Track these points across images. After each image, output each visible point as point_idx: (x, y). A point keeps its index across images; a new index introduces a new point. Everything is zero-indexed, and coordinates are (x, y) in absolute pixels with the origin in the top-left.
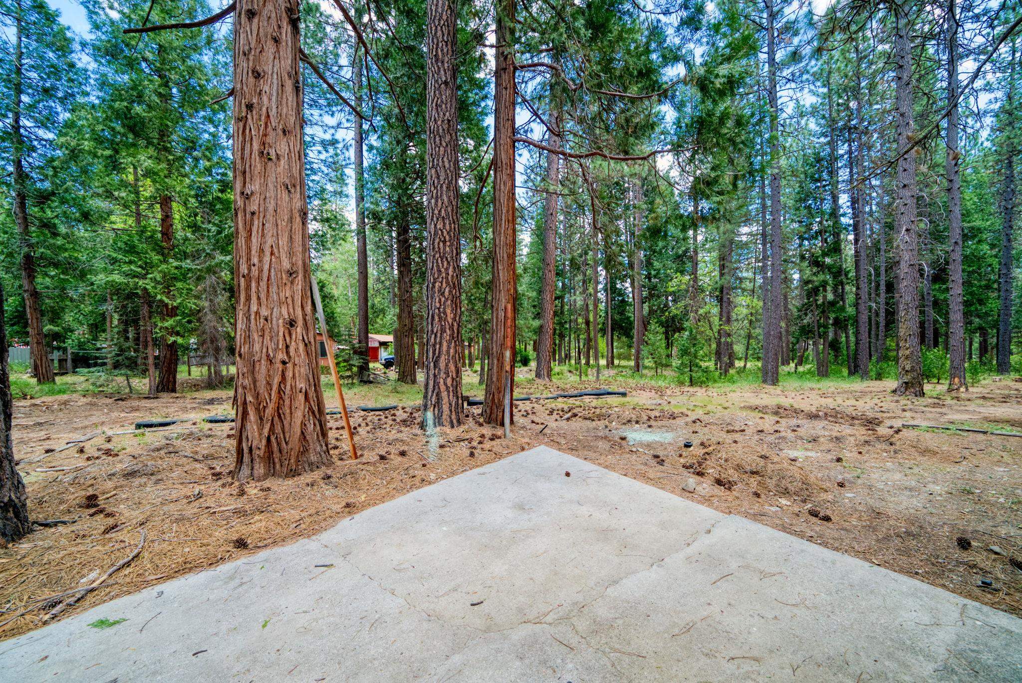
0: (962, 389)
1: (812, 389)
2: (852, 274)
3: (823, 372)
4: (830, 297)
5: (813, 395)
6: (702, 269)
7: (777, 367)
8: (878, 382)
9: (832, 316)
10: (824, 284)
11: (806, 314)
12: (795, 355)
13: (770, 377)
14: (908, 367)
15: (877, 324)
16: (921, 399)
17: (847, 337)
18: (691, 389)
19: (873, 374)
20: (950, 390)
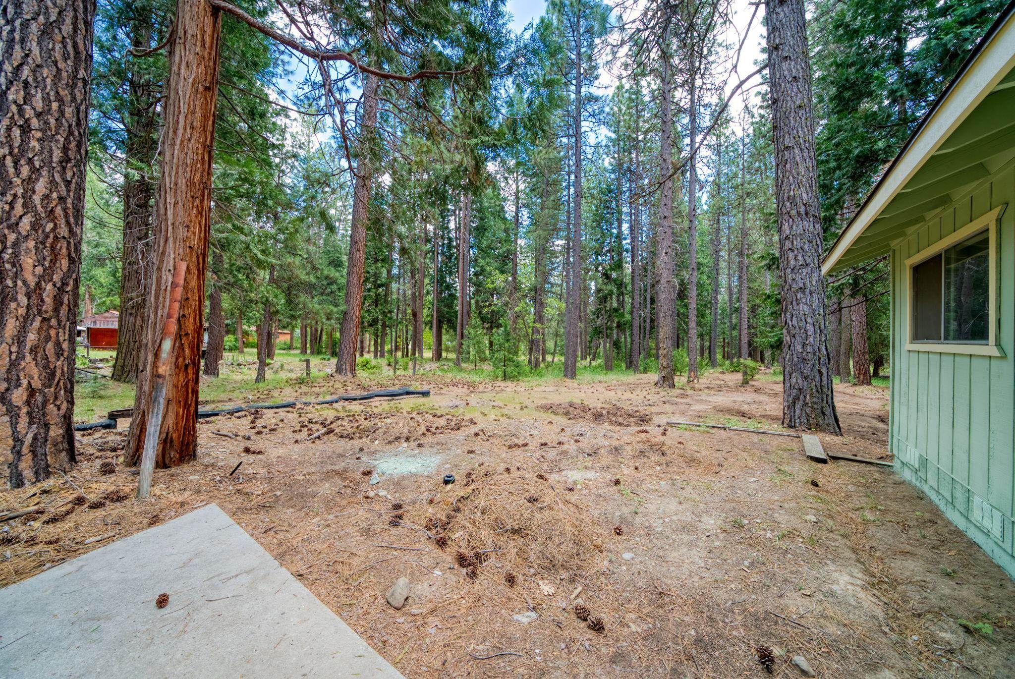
0: (696, 381)
1: (600, 382)
2: (629, 287)
3: (608, 367)
4: (615, 305)
5: (601, 388)
6: (521, 270)
7: (575, 362)
8: (645, 375)
9: (616, 320)
10: (611, 293)
11: (598, 317)
12: (590, 352)
13: (570, 371)
14: (665, 365)
15: (645, 328)
16: (673, 390)
17: (625, 338)
18: (503, 384)
19: (641, 368)
20: (689, 382)
